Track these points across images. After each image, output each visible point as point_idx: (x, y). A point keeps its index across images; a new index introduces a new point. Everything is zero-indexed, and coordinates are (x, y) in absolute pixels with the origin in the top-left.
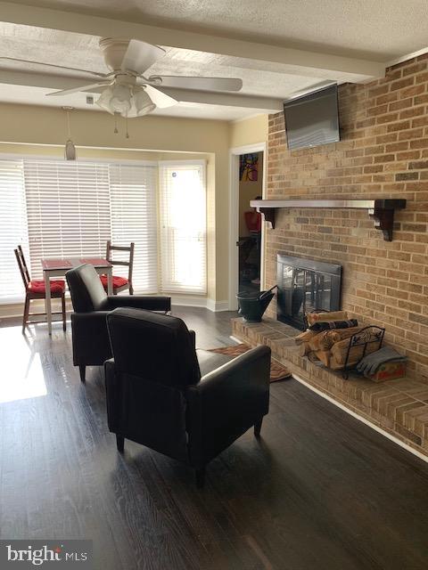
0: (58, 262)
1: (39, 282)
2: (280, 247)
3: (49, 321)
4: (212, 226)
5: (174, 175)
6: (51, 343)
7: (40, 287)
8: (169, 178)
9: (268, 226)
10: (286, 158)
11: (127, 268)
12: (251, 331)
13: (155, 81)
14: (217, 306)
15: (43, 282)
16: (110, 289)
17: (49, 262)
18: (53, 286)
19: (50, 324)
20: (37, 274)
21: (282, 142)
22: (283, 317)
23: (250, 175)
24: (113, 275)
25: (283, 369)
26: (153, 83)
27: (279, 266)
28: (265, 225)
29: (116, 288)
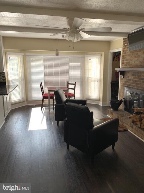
0: (53, 88)
1: (46, 94)
2: (126, 84)
3: (49, 106)
4: (102, 77)
5: (90, 60)
6: (49, 113)
7: (47, 95)
8: (88, 61)
9: (122, 77)
10: (129, 53)
11: (73, 90)
12: (114, 113)
13: (83, 30)
14: (103, 104)
15: (48, 94)
16: (68, 97)
17: (50, 88)
18: (51, 95)
19: (49, 107)
20: (46, 91)
21: (127, 48)
22: (126, 109)
23: (117, 59)
24: (69, 92)
25: (125, 127)
26: (82, 30)
27: (125, 91)
28: (121, 77)
29: (70, 97)
